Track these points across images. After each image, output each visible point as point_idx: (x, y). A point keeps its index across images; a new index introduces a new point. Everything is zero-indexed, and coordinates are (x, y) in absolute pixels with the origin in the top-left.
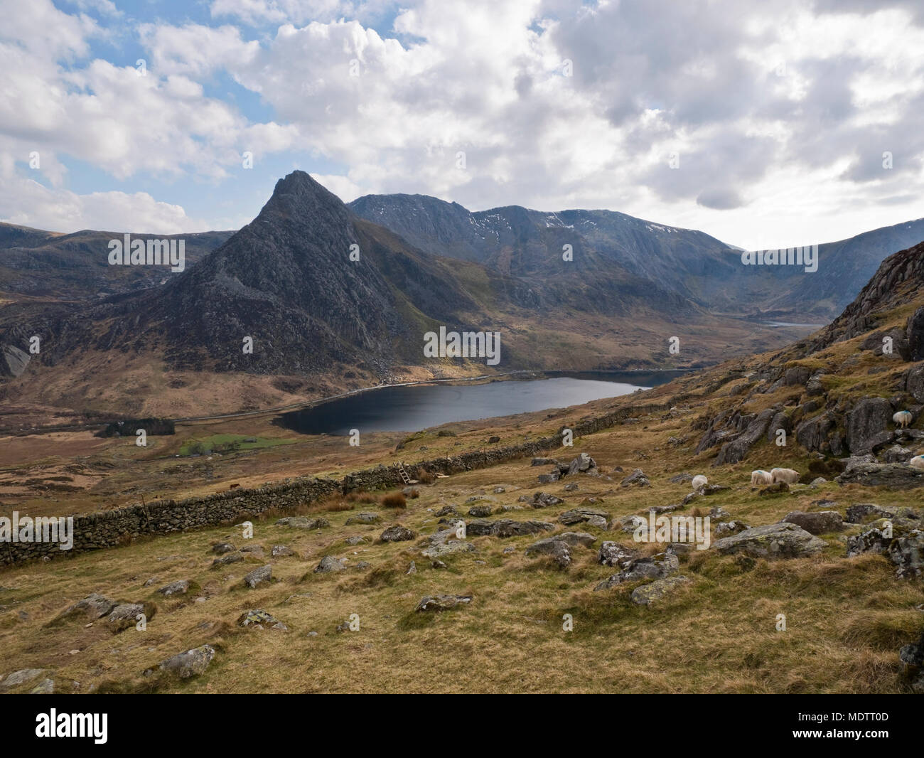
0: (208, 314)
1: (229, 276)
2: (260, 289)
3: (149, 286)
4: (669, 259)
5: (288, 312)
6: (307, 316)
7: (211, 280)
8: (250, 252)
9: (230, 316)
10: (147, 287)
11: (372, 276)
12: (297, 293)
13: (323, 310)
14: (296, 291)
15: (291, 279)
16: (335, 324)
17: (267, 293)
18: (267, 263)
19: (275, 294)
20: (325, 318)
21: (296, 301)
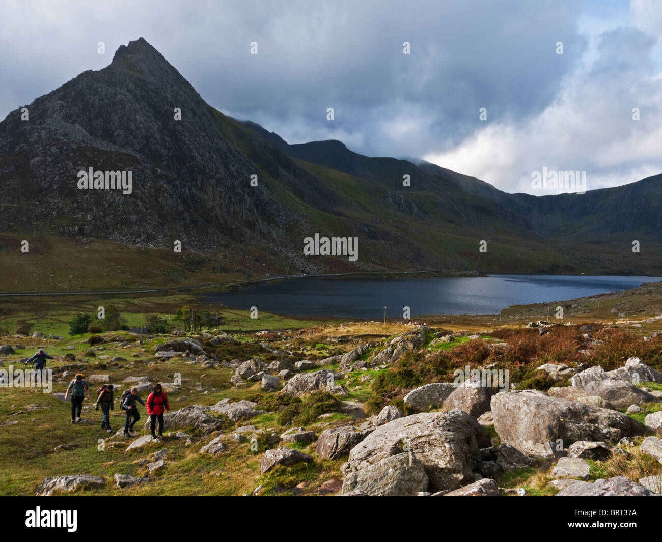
8: (96, 97)
12: (165, 154)
13: (202, 178)
14: (164, 152)
15: (156, 136)
16: (218, 199)
17: (126, 149)
18: (122, 112)
19: (136, 150)
20: (204, 189)
21: (165, 163)
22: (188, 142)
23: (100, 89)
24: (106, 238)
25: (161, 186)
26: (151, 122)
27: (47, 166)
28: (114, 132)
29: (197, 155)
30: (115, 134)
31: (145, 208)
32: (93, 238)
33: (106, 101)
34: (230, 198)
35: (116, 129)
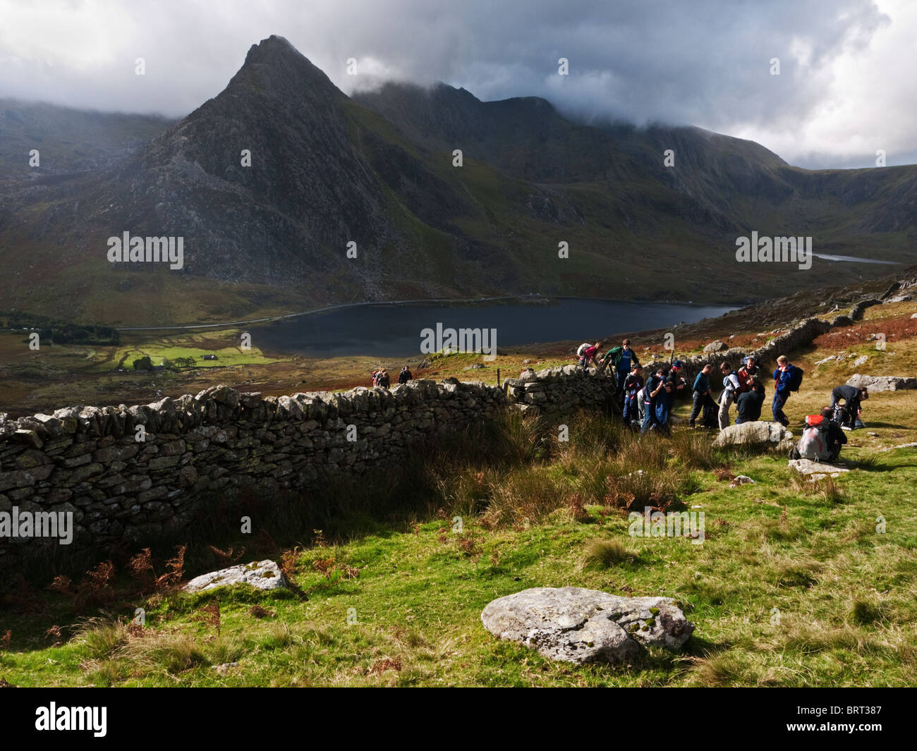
0: (161, 204)
1: (188, 160)
2: (226, 179)
3: (91, 167)
4: (713, 172)
5: (257, 207)
6: (281, 214)
7: (167, 163)
8: (213, 132)
9: (189, 208)
10: (89, 170)
11: (360, 171)
12: (270, 185)
13: (300, 209)
14: (269, 183)
15: (263, 168)
16: (313, 227)
17: (234, 184)
18: (235, 147)
19: (243, 185)
20: (302, 218)
21: (268, 195)
22: (293, 170)
23: (217, 124)
24: (204, 275)
25: (255, 225)
26: (259, 154)
27: (167, 211)
28: (225, 168)
29: (299, 184)
30: (227, 170)
31: (239, 246)
32: (194, 276)
33: (221, 136)
34: (325, 226)
35: (228, 165)
